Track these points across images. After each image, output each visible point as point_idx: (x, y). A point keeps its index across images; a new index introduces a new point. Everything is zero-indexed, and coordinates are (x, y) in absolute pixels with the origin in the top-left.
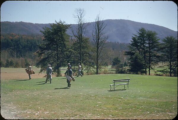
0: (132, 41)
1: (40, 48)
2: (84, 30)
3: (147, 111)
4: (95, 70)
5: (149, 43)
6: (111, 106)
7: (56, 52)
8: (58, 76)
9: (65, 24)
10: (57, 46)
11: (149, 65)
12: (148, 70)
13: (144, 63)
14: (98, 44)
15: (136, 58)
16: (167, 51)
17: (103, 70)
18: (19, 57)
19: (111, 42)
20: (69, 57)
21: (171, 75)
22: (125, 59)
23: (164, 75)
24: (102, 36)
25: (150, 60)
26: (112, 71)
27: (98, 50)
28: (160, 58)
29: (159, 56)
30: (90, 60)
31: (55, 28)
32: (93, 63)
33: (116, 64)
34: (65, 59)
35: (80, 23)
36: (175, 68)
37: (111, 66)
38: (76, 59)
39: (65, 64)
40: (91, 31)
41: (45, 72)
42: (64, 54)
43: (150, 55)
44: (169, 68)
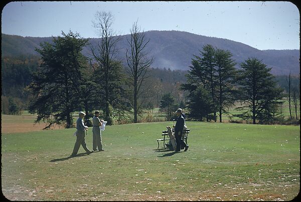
0: (191, 68)
1: (36, 78)
2: (112, 49)
3: (218, 181)
4: (132, 116)
5: (219, 71)
6: (159, 175)
7: (64, 86)
8: (68, 127)
9: (79, 38)
10: (66, 76)
11: (220, 106)
13: (212, 103)
14: (136, 72)
15: (200, 94)
16: (248, 83)
17: (145, 115)
19: (157, 69)
20: (86, 94)
21: (254, 121)
22: (181, 96)
23: (244, 121)
24: (142, 59)
25: (220, 98)
26: (160, 118)
27: (136, 82)
28: (237, 94)
29: (236, 91)
30: (123, 99)
31: (62, 44)
32: (128, 105)
33: (167, 105)
34: (80, 99)
35: (104, 36)
36: (260, 111)
37: (158, 108)
38: (99, 98)
39: (80, 107)
40: (124, 51)
41: (46, 120)
42: (78, 90)
43: (221, 89)
44: (251, 111)
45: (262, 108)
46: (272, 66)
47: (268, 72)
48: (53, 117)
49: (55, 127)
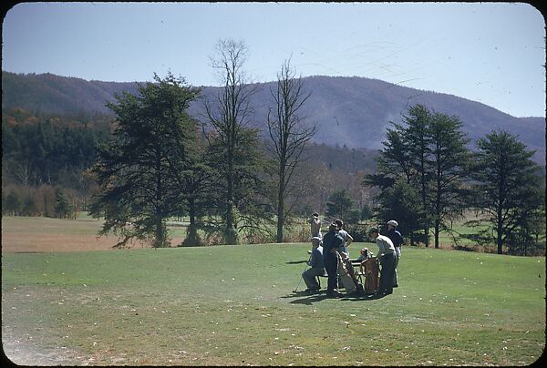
0: (386, 144)
1: (105, 155)
2: (243, 106)
3: (426, 357)
4: (274, 230)
5: (438, 152)
6: (319, 340)
7: (153, 171)
8: (157, 245)
9: (185, 85)
10: (158, 153)
11: (436, 217)
12: (432, 231)
13: (422, 212)
14: (284, 150)
15: (399, 193)
16: (490, 178)
17: (298, 229)
18: (37, 183)
19: (323, 144)
20: (193, 187)
21: (500, 248)
22: (366, 197)
23: (480, 247)
24: (297, 126)
25: (438, 202)
27: (283, 168)
28: (470, 197)
29: (467, 191)
30: (259, 197)
31: (153, 96)
32: (268, 208)
33: (339, 211)
34: (181, 194)
35: (230, 84)
36: (512, 229)
37: (322, 217)
38: (216, 195)
39: (181, 208)
40: (264, 110)
41: (119, 231)
42: (179, 178)
43: (439, 187)
44: (495, 228)
45: (516, 225)
46: (536, 147)
47: (530, 159)
48: (132, 226)
49: (135, 243)
